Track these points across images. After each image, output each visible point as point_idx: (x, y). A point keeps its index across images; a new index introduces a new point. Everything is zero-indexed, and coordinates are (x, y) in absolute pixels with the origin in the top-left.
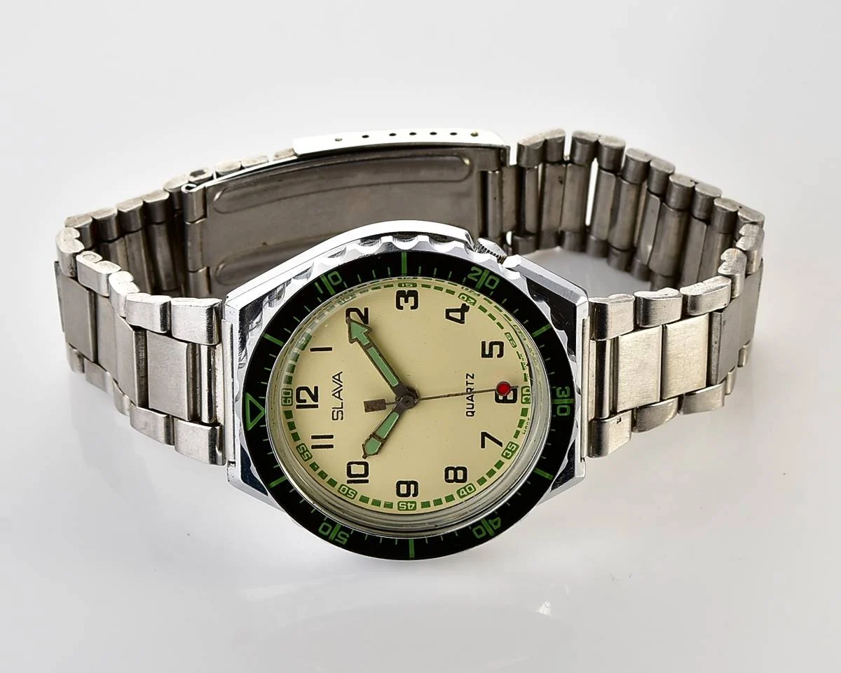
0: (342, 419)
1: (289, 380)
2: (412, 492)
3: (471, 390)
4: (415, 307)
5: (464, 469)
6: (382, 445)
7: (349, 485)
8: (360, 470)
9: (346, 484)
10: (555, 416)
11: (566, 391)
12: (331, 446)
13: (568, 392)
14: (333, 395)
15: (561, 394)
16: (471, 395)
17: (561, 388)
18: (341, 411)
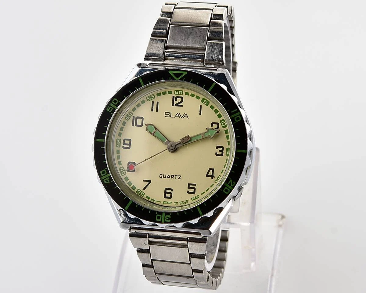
0: (165, 116)
1: (187, 94)
2: (125, 146)
3: (173, 177)
4: (217, 154)
5: (134, 171)
6: (151, 133)
7: (132, 117)
8: (139, 122)
9: (133, 116)
10: (156, 213)
11: (168, 220)
12: (152, 110)
14: (178, 114)
15: (167, 217)
16: (171, 177)
17: (170, 217)
18: (169, 116)
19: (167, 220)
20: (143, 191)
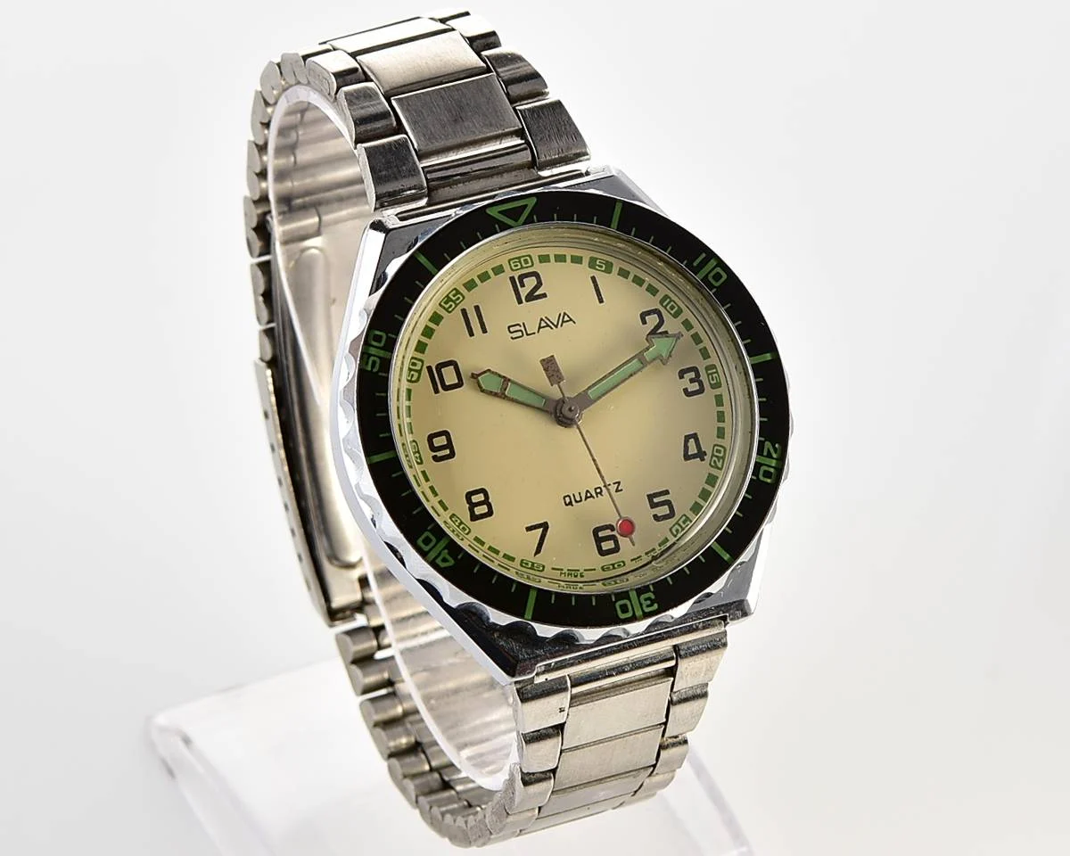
0: (513, 338)
1: (544, 259)
2: (439, 454)
4: (687, 393)
5: (490, 513)
6: (496, 395)
7: (424, 369)
8: (450, 376)
9: (426, 365)
10: (614, 600)
12: (471, 334)
13: (651, 608)
14: (542, 319)
15: (646, 600)
17: (653, 597)
18: (523, 335)
19: (648, 606)
20: (537, 559)
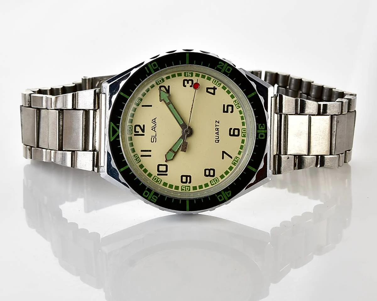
0: (156, 142)
1: (131, 121)
2: (188, 181)
3: (218, 129)
4: (192, 86)
5: (214, 170)
6: (175, 155)
7: (158, 176)
8: (163, 168)
9: (156, 175)
10: (258, 139)
12: (150, 156)
13: (264, 126)
14: (152, 129)
15: (261, 127)
16: (218, 131)
17: (260, 124)
18: (155, 138)
20: (233, 158)
